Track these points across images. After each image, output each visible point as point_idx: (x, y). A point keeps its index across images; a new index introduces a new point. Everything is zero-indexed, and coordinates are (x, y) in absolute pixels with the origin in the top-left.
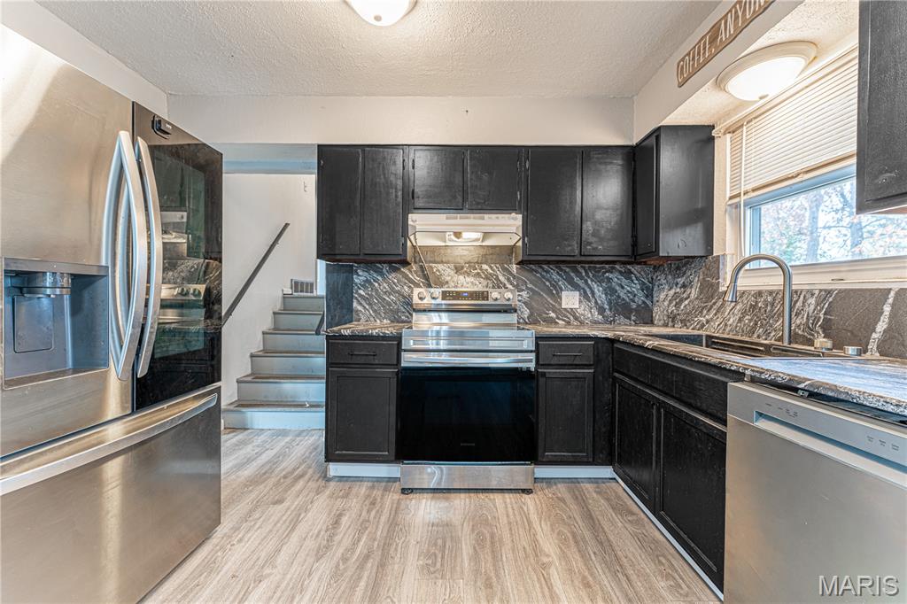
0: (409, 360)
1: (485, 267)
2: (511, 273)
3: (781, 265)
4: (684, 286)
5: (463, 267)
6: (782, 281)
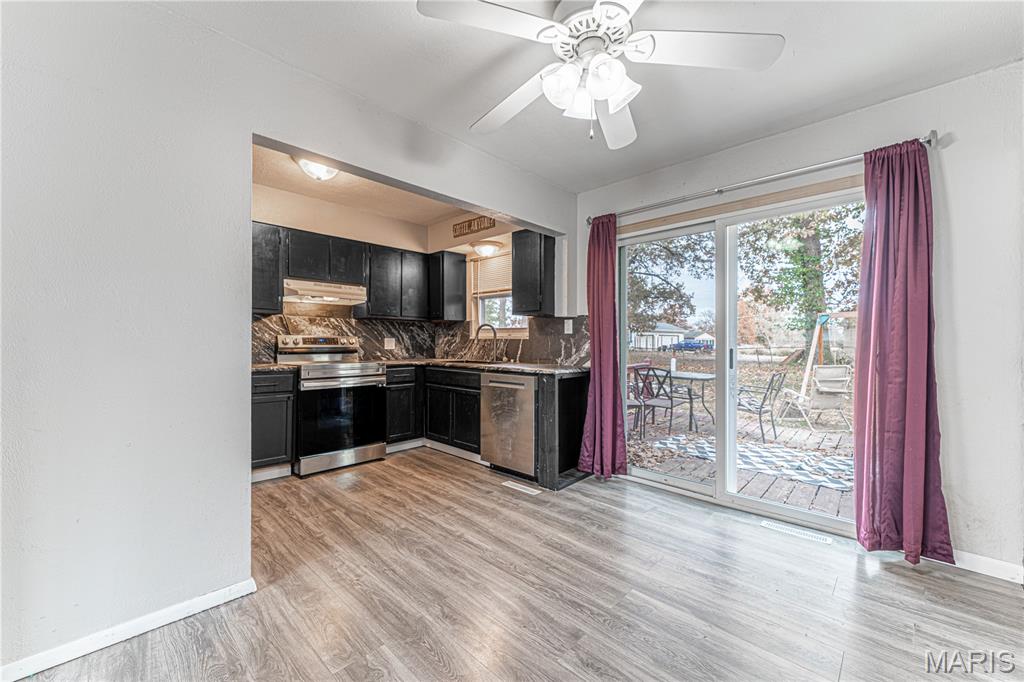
0: (306, 386)
1: (332, 320)
2: (350, 325)
3: (493, 329)
4: (452, 336)
5: (315, 320)
6: (493, 335)
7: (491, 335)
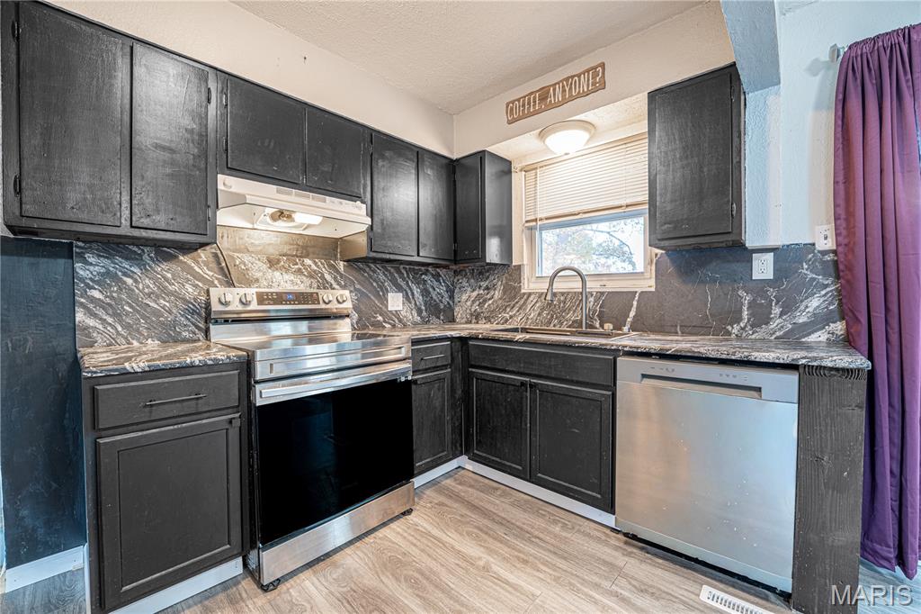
1: (308, 261)
2: (337, 271)
3: (580, 274)
4: (487, 288)
5: (279, 261)
6: (580, 285)
7: (576, 285)
